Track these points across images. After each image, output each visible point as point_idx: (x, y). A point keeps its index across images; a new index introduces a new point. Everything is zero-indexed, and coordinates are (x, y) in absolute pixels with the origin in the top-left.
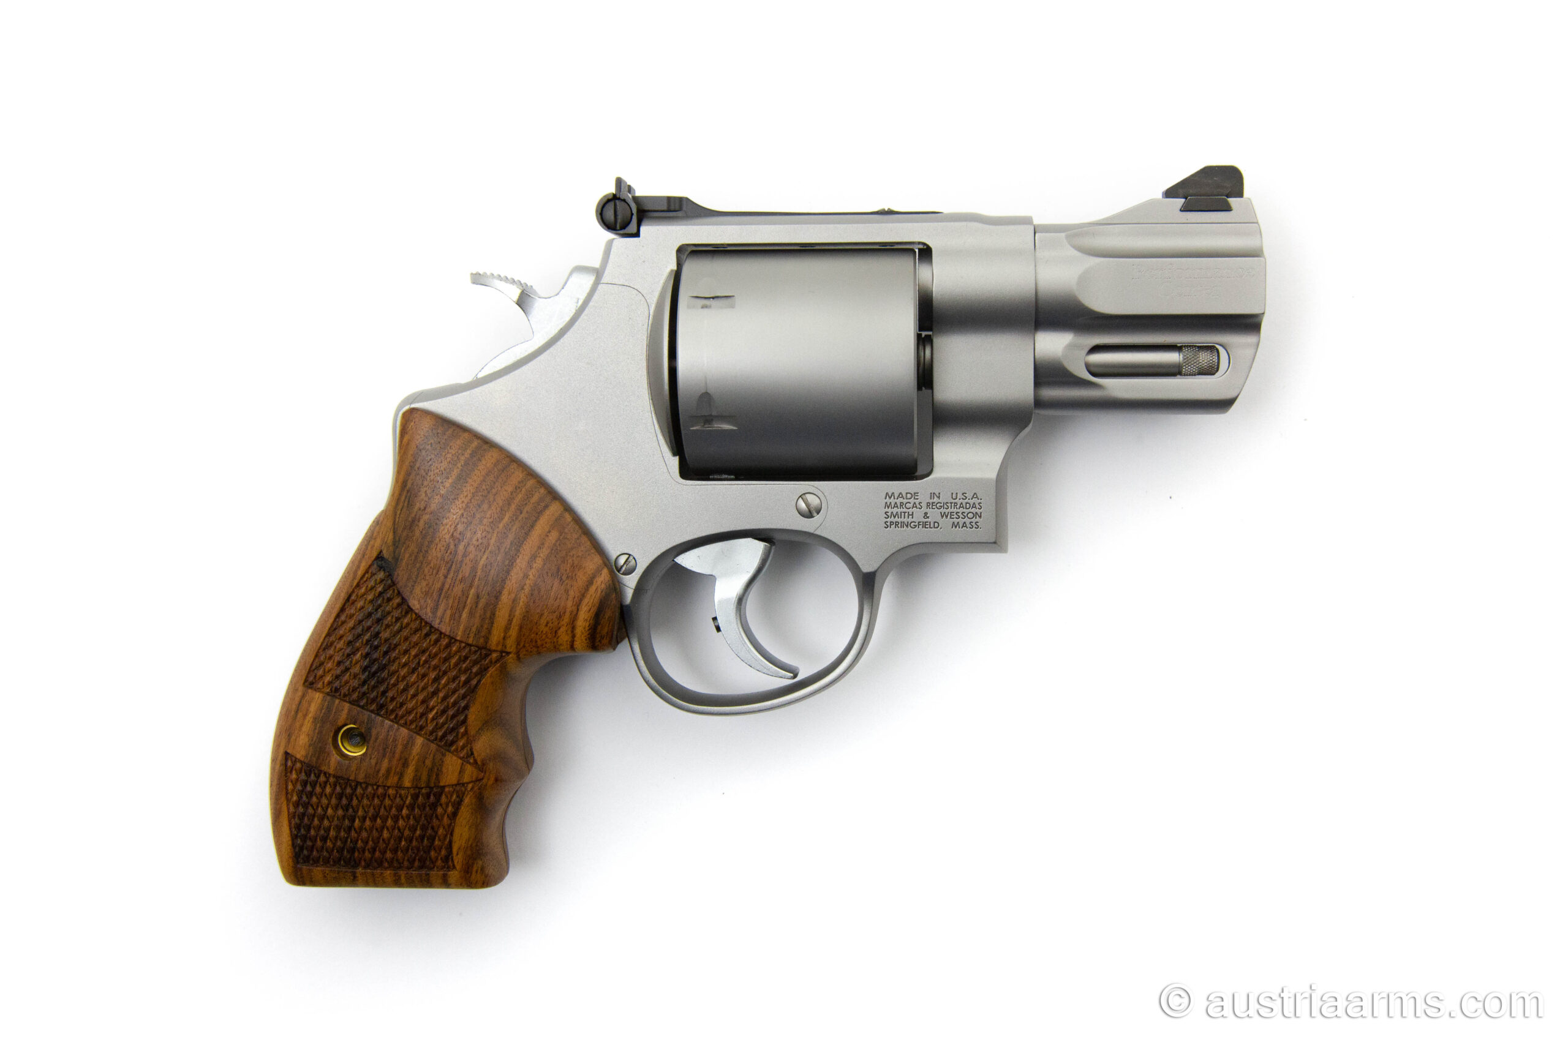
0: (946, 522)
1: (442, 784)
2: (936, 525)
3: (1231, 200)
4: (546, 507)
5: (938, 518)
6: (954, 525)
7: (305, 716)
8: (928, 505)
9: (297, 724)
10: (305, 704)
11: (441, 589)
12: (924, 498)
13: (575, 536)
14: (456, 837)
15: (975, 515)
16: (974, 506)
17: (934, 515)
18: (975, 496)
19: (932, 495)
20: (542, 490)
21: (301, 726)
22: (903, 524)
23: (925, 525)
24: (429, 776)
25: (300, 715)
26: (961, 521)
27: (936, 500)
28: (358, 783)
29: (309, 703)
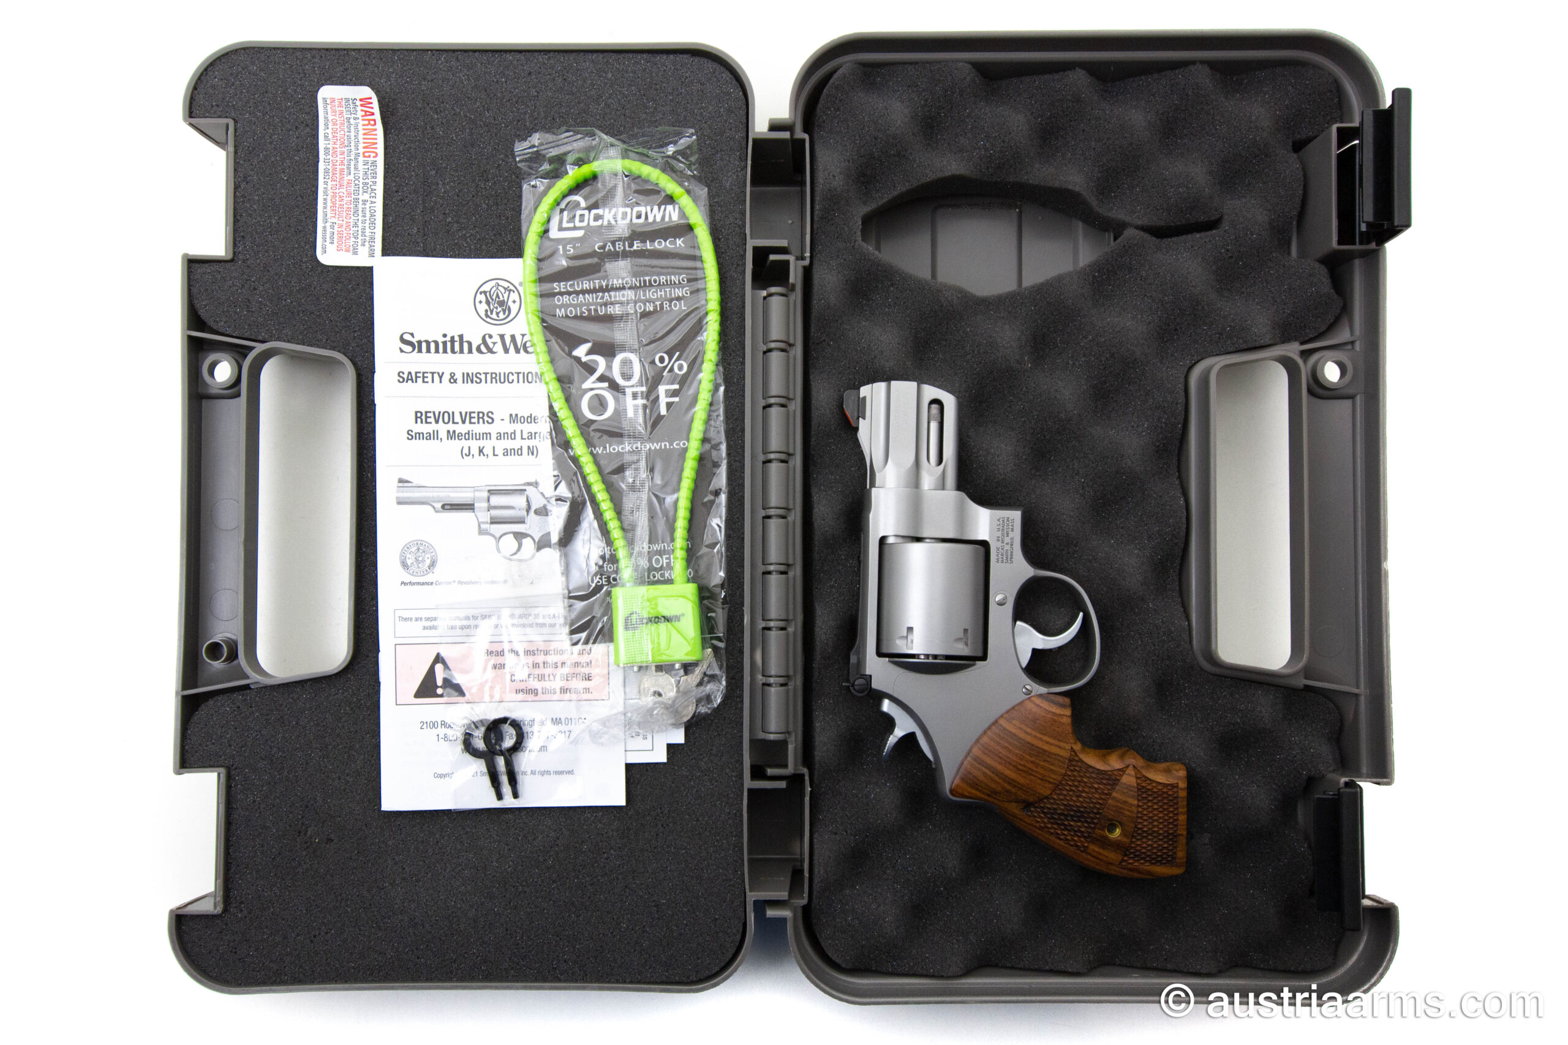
0: (1011, 535)
1: (1135, 785)
2: (1012, 539)
3: (861, 396)
4: (1001, 725)
5: (1009, 538)
6: (1012, 530)
7: (1100, 854)
8: (1003, 542)
9: (1105, 859)
10: (1095, 854)
11: (1042, 779)
12: (999, 544)
13: (1015, 712)
14: (1161, 781)
15: (1008, 520)
16: (1003, 521)
17: (1007, 540)
18: (999, 520)
19: (998, 540)
20: (993, 728)
21: (1106, 856)
22: (1011, 555)
23: (1012, 545)
24: (1132, 791)
25: (1100, 857)
26: (1011, 527)
27: (1000, 539)
28: (1136, 827)
29: (1094, 851)
